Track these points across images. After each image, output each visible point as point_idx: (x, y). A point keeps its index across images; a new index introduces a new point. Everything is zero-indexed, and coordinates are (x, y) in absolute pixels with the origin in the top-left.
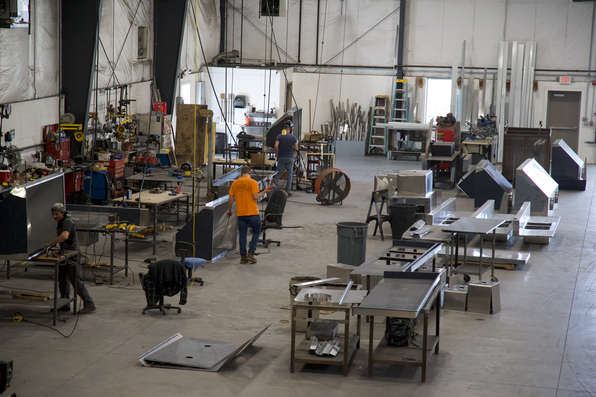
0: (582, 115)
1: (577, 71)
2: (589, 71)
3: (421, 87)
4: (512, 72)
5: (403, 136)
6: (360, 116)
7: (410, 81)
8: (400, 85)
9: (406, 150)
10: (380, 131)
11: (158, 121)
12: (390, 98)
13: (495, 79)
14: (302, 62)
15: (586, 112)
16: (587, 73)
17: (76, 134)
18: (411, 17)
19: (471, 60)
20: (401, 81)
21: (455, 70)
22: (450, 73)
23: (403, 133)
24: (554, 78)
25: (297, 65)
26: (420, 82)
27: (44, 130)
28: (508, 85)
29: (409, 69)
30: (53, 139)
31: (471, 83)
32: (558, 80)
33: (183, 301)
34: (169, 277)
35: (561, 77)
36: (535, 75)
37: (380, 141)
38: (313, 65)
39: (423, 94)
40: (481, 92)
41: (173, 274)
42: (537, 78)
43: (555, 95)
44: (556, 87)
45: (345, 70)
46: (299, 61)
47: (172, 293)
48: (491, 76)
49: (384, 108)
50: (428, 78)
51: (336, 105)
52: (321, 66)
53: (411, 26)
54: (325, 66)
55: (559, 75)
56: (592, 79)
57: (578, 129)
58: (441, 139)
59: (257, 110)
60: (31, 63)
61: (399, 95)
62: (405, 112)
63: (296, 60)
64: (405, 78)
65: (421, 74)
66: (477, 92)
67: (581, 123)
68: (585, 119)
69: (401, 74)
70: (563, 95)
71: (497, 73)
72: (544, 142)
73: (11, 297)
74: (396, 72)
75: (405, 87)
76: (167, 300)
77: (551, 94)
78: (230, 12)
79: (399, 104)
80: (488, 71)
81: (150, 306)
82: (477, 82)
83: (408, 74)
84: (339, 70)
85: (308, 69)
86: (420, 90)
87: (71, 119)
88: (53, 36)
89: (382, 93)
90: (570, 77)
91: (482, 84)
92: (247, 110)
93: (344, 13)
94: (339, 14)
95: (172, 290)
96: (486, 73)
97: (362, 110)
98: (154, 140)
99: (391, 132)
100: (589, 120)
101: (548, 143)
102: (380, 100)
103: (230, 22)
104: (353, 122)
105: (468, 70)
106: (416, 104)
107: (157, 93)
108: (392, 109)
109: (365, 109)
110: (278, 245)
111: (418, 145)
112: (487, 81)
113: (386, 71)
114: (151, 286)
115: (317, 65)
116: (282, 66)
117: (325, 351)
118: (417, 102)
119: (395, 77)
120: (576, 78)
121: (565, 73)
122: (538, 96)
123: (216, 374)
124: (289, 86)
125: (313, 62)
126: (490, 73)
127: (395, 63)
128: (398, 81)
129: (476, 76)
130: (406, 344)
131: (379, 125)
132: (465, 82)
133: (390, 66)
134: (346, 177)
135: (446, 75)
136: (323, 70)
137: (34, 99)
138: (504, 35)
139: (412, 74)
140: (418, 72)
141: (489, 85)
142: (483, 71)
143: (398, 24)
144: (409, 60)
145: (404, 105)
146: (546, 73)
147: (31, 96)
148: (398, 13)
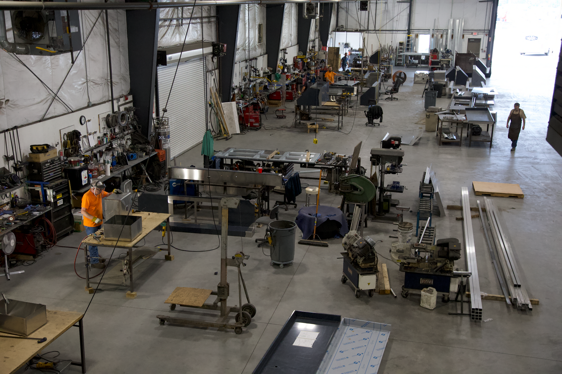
0: (481, 48)
1: (480, 30)
2: (484, 30)
3: (417, 38)
4: (454, 31)
5: (411, 58)
6: (392, 50)
7: (413, 36)
8: (409, 38)
9: (412, 63)
10: (400, 56)
11: (324, 54)
12: (405, 43)
13: (447, 34)
14: (369, 29)
15: (483, 47)
16: (483, 31)
17: (304, 60)
18: (414, 9)
19: (437, 27)
20: (409, 36)
21: (431, 31)
22: (429, 32)
23: (411, 56)
24: (471, 33)
25: (367, 30)
26: (417, 36)
27: (294, 58)
28: (452, 36)
29: (412, 31)
30: (297, 62)
31: (437, 36)
32: (472, 34)
33: (381, 121)
34: (377, 112)
35: (473, 33)
36: (463, 32)
37: (401, 60)
38: (373, 30)
39: (418, 41)
40: (441, 40)
41: (378, 111)
42: (464, 33)
43: (471, 40)
44: (471, 37)
45: (387, 32)
46: (368, 29)
47: (377, 118)
48: (445, 33)
49: (402, 47)
50: (420, 34)
51: (382, 46)
52: (377, 30)
53: (413, 13)
54: (378, 30)
55: (472, 32)
56: (485, 33)
57: (479, 53)
58: (432, 59)
59: (353, 49)
60: (290, 33)
61: (408, 41)
62: (411, 48)
63: (367, 28)
64: (411, 34)
65: (417, 33)
66: (440, 40)
67: (481, 51)
68: (482, 50)
69: (409, 33)
70: (473, 40)
71: (448, 32)
72: (473, 59)
73: (321, 120)
74: (407, 32)
75: (411, 38)
76: (375, 121)
77: (469, 39)
78: (340, 10)
79: (408, 45)
80: (444, 31)
81: (369, 123)
82: (440, 35)
83: (412, 33)
84: (385, 32)
85: (371, 32)
86: (417, 39)
87: (301, 54)
88: (296, 22)
89: (401, 41)
90: (477, 33)
91: (442, 36)
92: (349, 49)
93: (386, 9)
94: (384, 9)
95: (377, 117)
96: (443, 32)
97: (393, 48)
98: (324, 61)
99: (406, 56)
100: (484, 50)
101: (475, 59)
102: (401, 44)
103: (340, 14)
104: (390, 53)
105: (436, 31)
106: (414, 45)
107: (321, 42)
108: (405, 47)
109: (394, 47)
110: (397, 100)
111: (417, 61)
112: (444, 35)
113: (403, 32)
114: (370, 115)
115: (375, 30)
116: (361, 31)
117: (452, 138)
118: (415, 44)
119: (407, 34)
120: (479, 33)
121: (475, 31)
122: (464, 41)
123: (412, 146)
124: (364, 40)
125: (373, 29)
126: (445, 32)
127: (407, 29)
128: (408, 36)
129: (440, 33)
130: (480, 135)
131: (401, 54)
132: (435, 35)
133: (405, 30)
134: (404, 73)
135: (427, 33)
136: (377, 32)
137: (291, 46)
138: (451, 16)
139: (413, 33)
140: (416, 32)
141: (444, 36)
142: (442, 31)
143: (409, 13)
144: (412, 27)
145: (410, 45)
146: (467, 31)
147: (290, 45)
148: (409, 8)
